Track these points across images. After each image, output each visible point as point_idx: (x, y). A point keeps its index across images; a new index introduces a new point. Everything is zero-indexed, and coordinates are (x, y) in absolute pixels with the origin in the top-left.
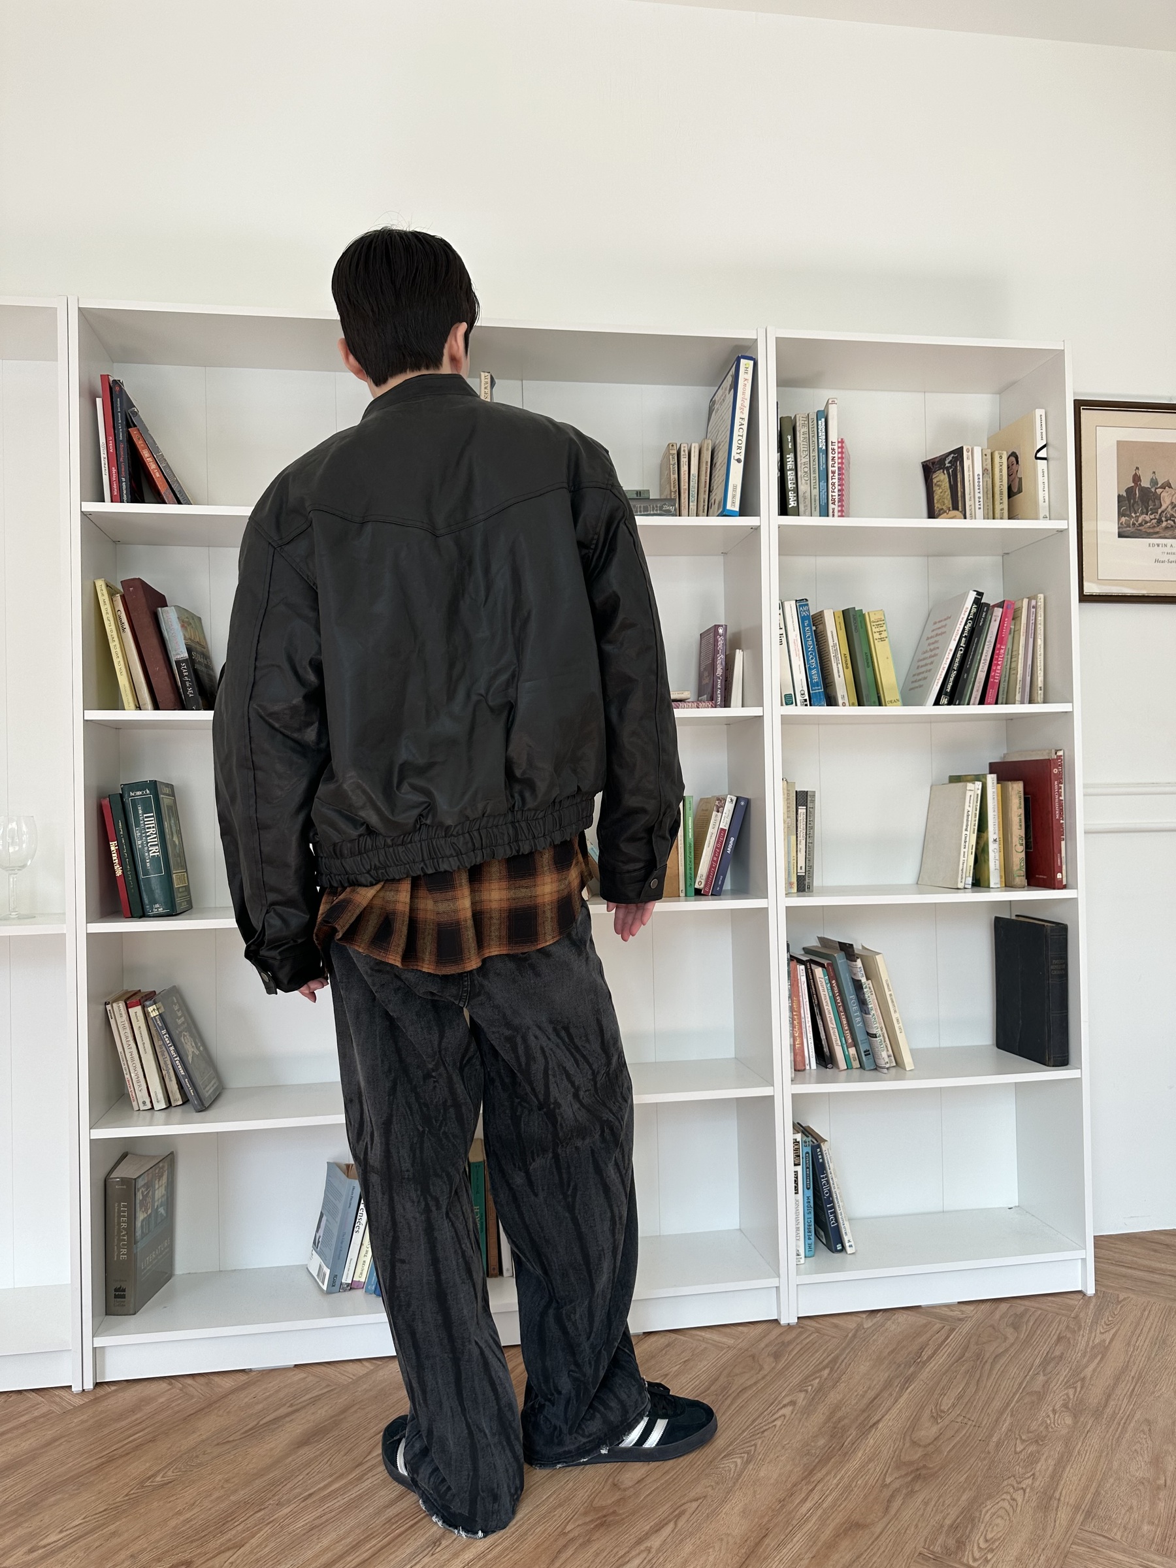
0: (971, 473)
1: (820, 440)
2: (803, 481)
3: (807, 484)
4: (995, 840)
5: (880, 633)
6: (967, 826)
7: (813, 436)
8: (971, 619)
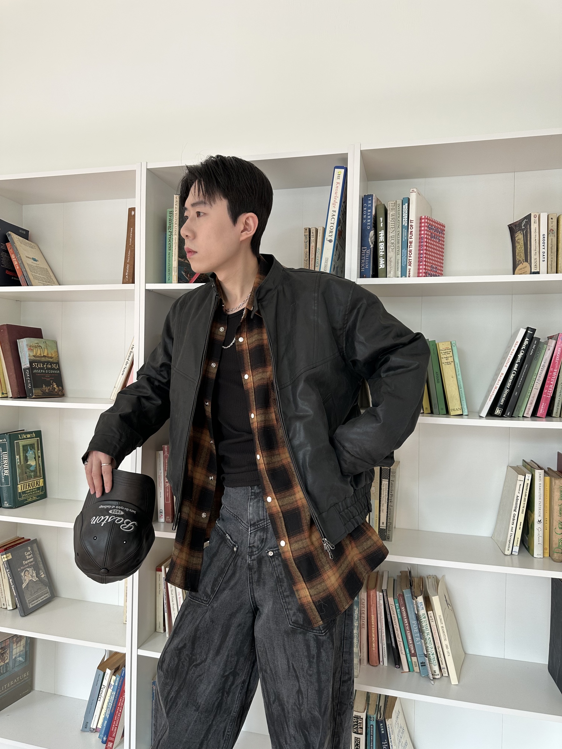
0: (537, 234)
1: (404, 219)
2: (390, 250)
4: (540, 521)
5: (447, 358)
7: (399, 217)
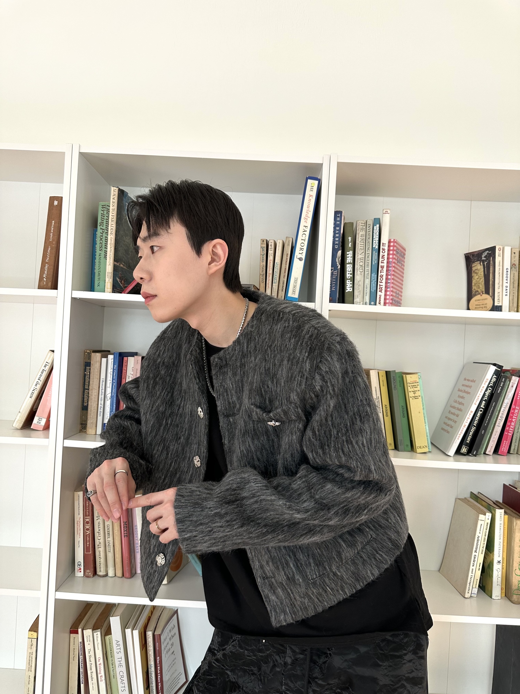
0: (501, 267)
1: (374, 242)
2: (359, 272)
3: (361, 274)
4: (499, 562)
5: (414, 392)
6: (476, 549)
7: (369, 238)
8: (491, 387)
